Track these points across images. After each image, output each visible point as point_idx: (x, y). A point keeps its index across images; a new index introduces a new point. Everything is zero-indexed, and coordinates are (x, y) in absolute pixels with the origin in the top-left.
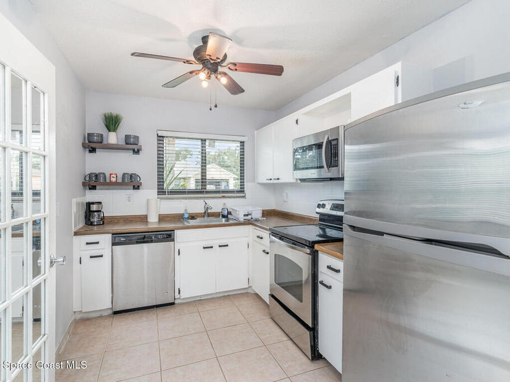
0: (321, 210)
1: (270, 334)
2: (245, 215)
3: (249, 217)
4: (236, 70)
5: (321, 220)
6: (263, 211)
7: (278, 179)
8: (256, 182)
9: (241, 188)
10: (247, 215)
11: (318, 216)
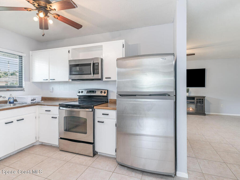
0: (81, 94)
1: (65, 157)
2: (32, 100)
3: (34, 101)
4: (57, 18)
5: (79, 98)
6: (42, 97)
7: (54, 79)
8: (31, 81)
9: (20, 85)
10: (33, 100)
11: (78, 97)
